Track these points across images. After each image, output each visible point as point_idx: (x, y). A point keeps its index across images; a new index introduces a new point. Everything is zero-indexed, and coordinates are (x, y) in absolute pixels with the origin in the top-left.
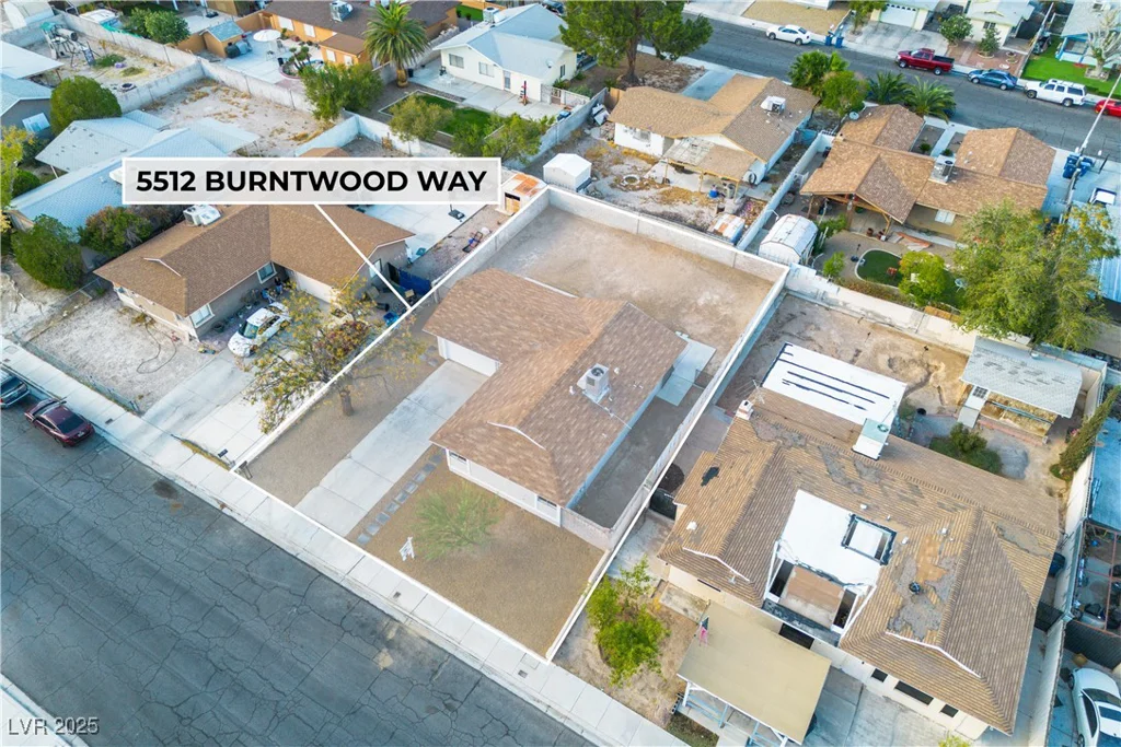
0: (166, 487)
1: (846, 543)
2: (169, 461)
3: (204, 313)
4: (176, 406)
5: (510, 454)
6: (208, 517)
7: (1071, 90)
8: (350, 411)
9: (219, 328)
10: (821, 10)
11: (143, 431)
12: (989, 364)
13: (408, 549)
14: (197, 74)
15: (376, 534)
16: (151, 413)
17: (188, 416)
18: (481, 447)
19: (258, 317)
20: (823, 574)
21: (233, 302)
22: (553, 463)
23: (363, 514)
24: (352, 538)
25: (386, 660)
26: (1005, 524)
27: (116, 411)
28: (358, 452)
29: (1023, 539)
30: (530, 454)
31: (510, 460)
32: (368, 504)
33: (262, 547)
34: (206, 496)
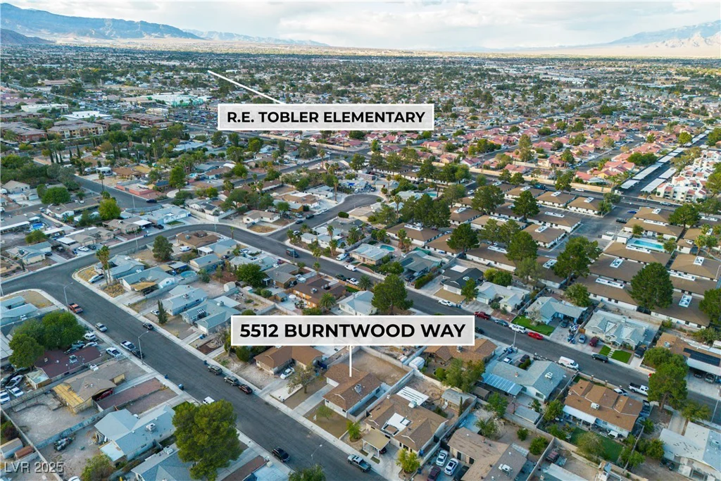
0: (267, 404)
2: (267, 399)
3: (276, 369)
4: (268, 388)
6: (276, 410)
7: (520, 329)
8: (306, 392)
9: (278, 373)
10: (459, 295)
11: (262, 393)
13: (315, 418)
14: (273, 307)
15: (309, 416)
16: (264, 389)
17: (271, 391)
18: (332, 399)
19: (288, 371)
21: (282, 367)
22: (346, 403)
23: (306, 412)
24: (304, 416)
25: (309, 436)
27: (256, 388)
28: (306, 401)
30: (341, 401)
32: (308, 411)
33: (286, 416)
34: (275, 406)
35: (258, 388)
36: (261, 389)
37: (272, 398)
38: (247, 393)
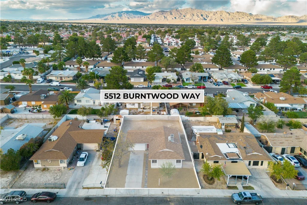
0: (88, 199)
1: (229, 147)
2: (82, 193)
3: (66, 160)
4: (73, 183)
5: (168, 155)
7: (193, 86)
8: (120, 166)
9: (71, 163)
10: (142, 82)
11: (69, 191)
12: (222, 119)
14: (7, 118)
15: (147, 185)
16: (68, 186)
17: (79, 183)
18: (161, 156)
20: (231, 152)
22: (177, 153)
23: (141, 183)
24: (143, 187)
25: (172, 204)
26: (246, 136)
28: (128, 173)
29: (250, 137)
30: (171, 153)
31: (168, 156)
34: (100, 196)
35: (58, 188)
36: (65, 188)
37: (87, 190)
38: (51, 201)
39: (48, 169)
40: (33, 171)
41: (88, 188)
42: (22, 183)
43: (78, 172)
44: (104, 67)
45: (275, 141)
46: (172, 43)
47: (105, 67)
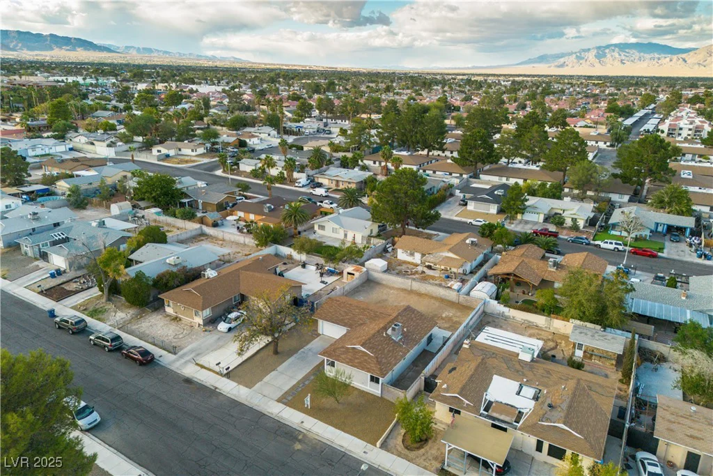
0: (188, 381)
1: (518, 393)
2: (190, 371)
3: (207, 312)
4: (192, 351)
5: (357, 359)
6: (212, 392)
8: (276, 352)
9: (212, 322)
10: (493, 214)
11: (177, 360)
12: (581, 333)
13: (308, 401)
14: (199, 232)
15: (291, 399)
16: (181, 353)
17: (198, 355)
18: (343, 356)
19: (233, 315)
20: (508, 405)
21: (220, 311)
22: (377, 361)
23: (283, 392)
24: (279, 401)
25: (298, 446)
26: (591, 385)
27: (164, 353)
28: (280, 368)
29: (599, 390)
30: (367, 358)
31: (356, 361)
32: (286, 388)
33: (235, 404)
34: (208, 385)
35: (167, 351)
36: (175, 354)
37: (199, 368)
38: (141, 364)
39: (180, 320)
40: (161, 316)
41: (202, 367)
42: (134, 327)
43: (211, 338)
44: (434, 172)
45: (673, 426)
46: (681, 129)
47: (437, 173)
